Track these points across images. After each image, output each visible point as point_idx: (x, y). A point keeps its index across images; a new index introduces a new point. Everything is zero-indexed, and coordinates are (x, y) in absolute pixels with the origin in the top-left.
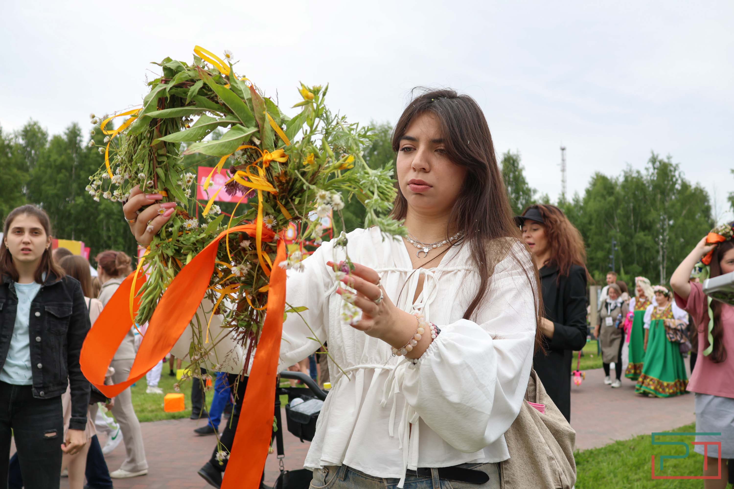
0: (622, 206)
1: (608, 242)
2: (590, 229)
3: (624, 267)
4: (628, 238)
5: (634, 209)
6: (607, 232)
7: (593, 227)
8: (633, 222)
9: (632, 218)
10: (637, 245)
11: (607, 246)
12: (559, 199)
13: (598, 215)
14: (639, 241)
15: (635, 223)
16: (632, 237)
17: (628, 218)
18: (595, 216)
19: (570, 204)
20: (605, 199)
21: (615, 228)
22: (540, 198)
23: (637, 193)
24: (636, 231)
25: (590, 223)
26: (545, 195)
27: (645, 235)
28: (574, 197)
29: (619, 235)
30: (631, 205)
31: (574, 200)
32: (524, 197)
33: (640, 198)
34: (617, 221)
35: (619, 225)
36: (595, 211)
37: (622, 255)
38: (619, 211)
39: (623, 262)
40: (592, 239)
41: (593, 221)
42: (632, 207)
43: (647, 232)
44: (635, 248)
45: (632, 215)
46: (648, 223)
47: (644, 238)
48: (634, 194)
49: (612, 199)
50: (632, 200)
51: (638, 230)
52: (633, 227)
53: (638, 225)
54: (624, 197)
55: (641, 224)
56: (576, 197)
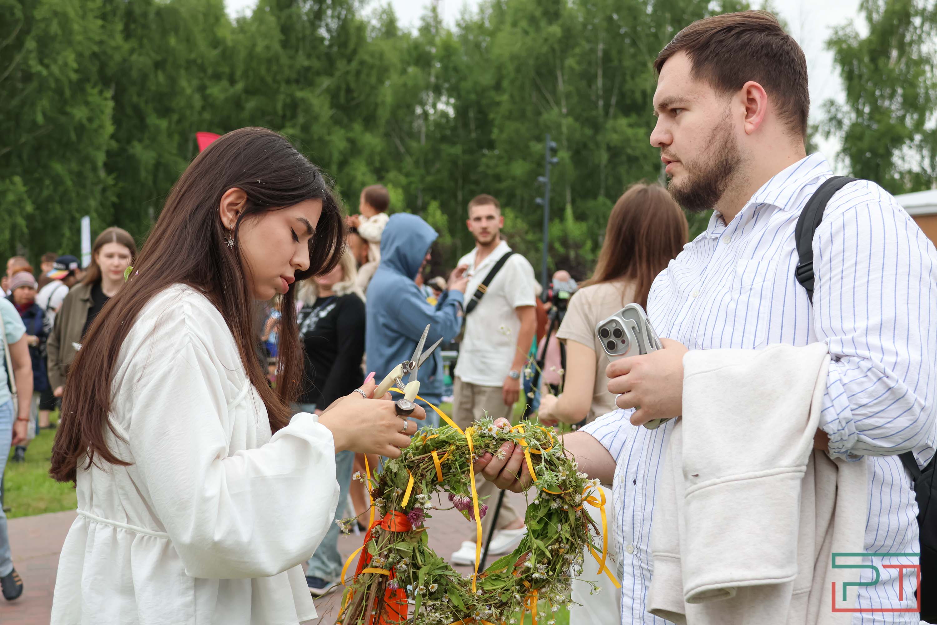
0: (577, 50)
1: (539, 139)
2: (498, 104)
3: (573, 202)
4: (588, 132)
5: (607, 58)
6: (539, 113)
7: (505, 98)
8: (600, 93)
9: (600, 82)
10: (609, 148)
11: (536, 147)
12: (423, 19)
13: (518, 70)
14: (614, 138)
15: (608, 92)
16: (597, 127)
17: (590, 79)
18: (510, 68)
19: (449, 34)
20: (538, 29)
21: (558, 103)
22: (374, 11)
23: (615, 17)
24: (607, 113)
25: (498, 87)
26: (385, 6)
27: (631, 125)
28: (459, 17)
29: (567, 123)
30: (601, 46)
31: (458, 25)
32: (336, 14)
33: (622, 31)
34: (562, 87)
35: (568, 96)
36: (513, 57)
37: (571, 172)
38: (570, 62)
39: (573, 190)
40: (501, 131)
41: (505, 84)
42: (600, 54)
43: (634, 118)
44: (604, 157)
45: (600, 73)
46: (638, 96)
47: (630, 132)
48: (610, 19)
49: (555, 29)
50: (602, 35)
51: (612, 110)
52: (601, 103)
53: (614, 100)
54: (585, 25)
55: (622, 95)
56: (463, 19)
